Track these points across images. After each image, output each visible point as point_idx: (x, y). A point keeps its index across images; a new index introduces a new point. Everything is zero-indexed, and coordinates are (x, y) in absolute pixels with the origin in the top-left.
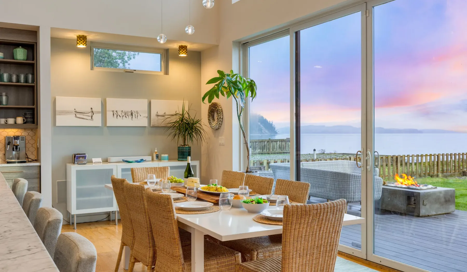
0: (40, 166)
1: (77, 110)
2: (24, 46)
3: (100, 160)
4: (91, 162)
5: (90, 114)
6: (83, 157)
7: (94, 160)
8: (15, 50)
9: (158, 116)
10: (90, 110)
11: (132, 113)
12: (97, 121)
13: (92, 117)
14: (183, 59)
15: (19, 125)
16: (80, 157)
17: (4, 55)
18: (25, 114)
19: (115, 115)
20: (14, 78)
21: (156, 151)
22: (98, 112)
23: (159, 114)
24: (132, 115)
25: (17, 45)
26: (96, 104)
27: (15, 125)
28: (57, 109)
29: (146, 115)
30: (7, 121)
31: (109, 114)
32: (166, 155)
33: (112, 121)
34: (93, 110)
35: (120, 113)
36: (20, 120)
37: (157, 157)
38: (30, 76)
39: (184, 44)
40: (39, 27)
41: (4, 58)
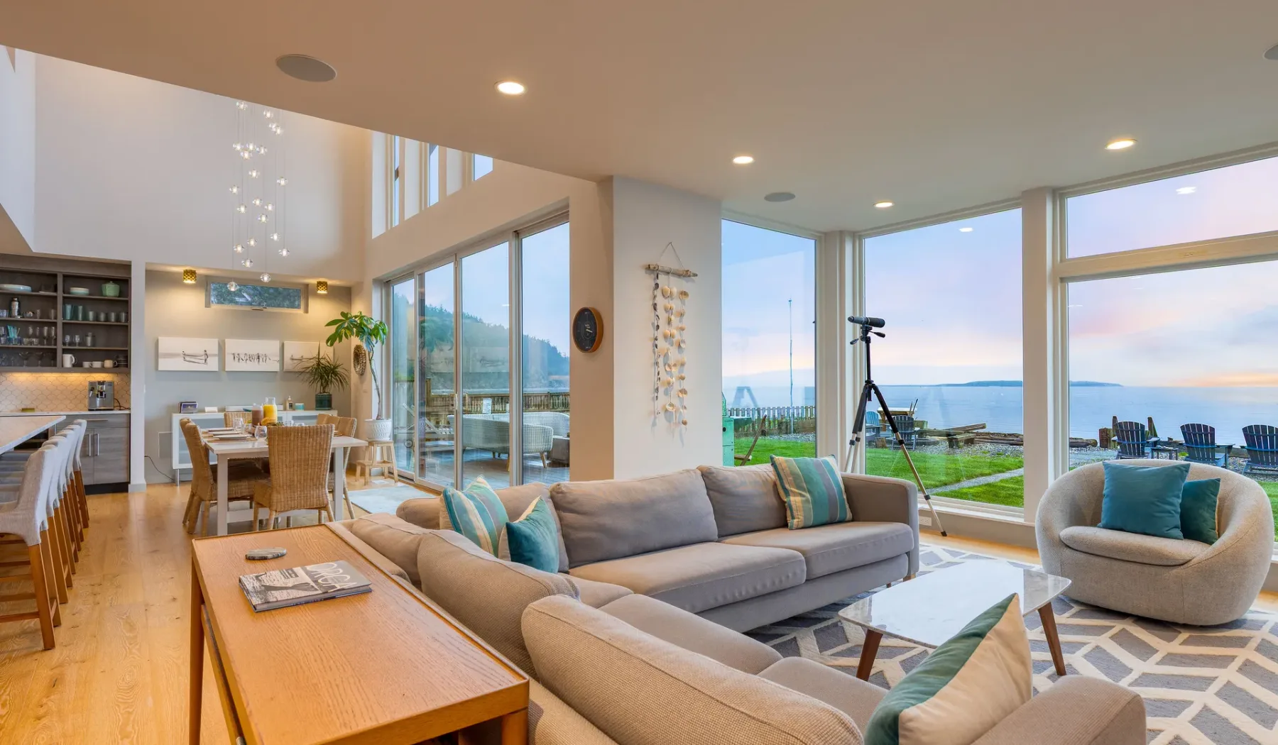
0: (130, 414)
1: (187, 352)
2: (115, 281)
3: (215, 409)
4: (203, 411)
5: (203, 357)
6: (191, 405)
7: (207, 409)
8: (103, 285)
9: (293, 359)
10: (204, 353)
11: (259, 356)
12: (213, 365)
13: (206, 360)
14: (322, 296)
15: (109, 368)
16: (188, 405)
17: (90, 291)
18: (118, 357)
19: (236, 359)
20: (102, 317)
21: (290, 399)
22: (214, 355)
23: (295, 357)
24: (259, 358)
25: (107, 280)
26: (212, 345)
27: (103, 370)
28: (160, 351)
29: (278, 358)
30: (92, 364)
31: (229, 358)
32: (302, 404)
33: (232, 365)
34: (208, 352)
35: (242, 356)
36: (108, 363)
37: (291, 406)
38: (123, 315)
39: (322, 280)
40: (130, 262)
41: (90, 295)
